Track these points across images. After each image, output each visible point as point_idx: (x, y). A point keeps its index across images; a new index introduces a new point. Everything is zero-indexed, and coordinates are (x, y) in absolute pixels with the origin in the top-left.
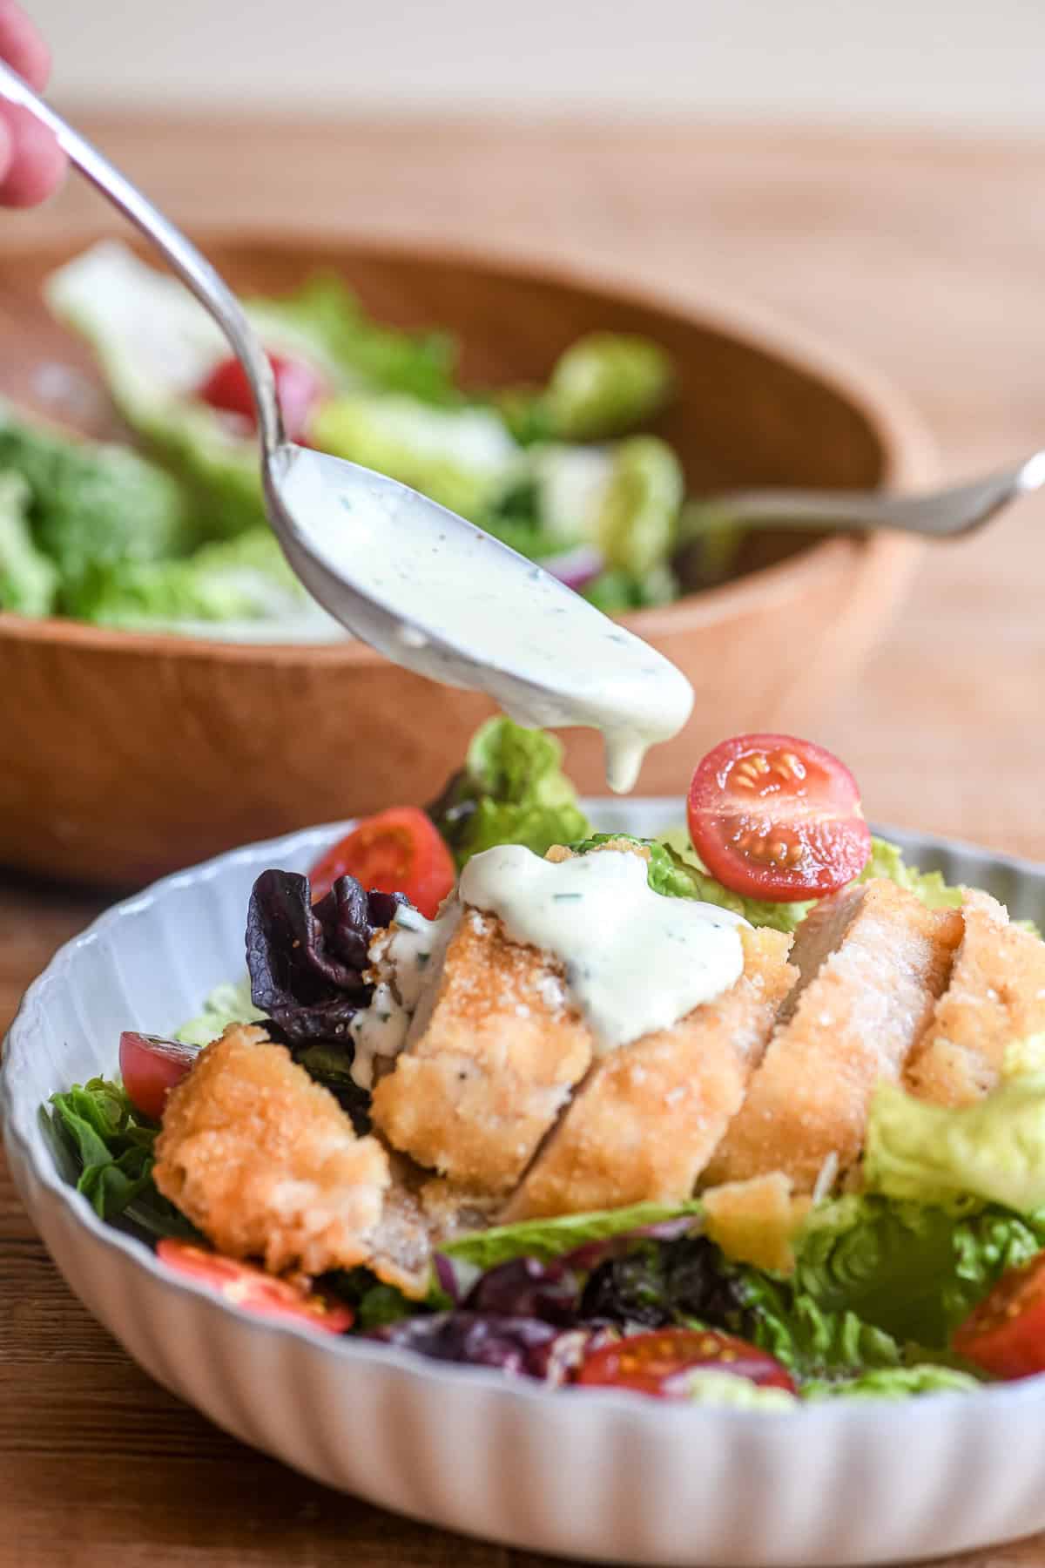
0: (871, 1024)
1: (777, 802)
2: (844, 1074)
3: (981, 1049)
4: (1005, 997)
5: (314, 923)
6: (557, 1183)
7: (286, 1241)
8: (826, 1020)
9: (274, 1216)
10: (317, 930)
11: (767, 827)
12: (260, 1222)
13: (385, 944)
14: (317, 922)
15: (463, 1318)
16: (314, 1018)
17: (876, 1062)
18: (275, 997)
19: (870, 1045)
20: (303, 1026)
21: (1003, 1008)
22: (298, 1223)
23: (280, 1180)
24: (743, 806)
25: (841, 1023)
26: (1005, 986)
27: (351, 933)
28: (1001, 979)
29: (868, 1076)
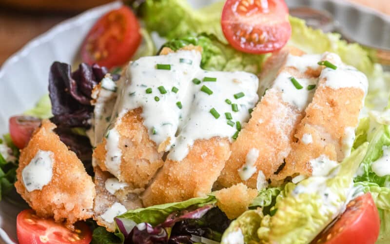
0: (280, 120)
1: (256, 16)
2: (268, 143)
3: (323, 126)
4: (332, 104)
5: (72, 82)
7: (60, 214)
8: (261, 121)
9: (55, 205)
10: (74, 84)
11: (251, 29)
12: (50, 207)
13: (97, 92)
14: (74, 81)
16: (74, 119)
17: (280, 137)
18: (61, 109)
19: (278, 129)
20: (71, 122)
21: (331, 109)
22: (63, 208)
23: (56, 192)
24: (242, 19)
25: (268, 122)
26: (333, 100)
27: (86, 85)
28: (331, 97)
29: (277, 143)
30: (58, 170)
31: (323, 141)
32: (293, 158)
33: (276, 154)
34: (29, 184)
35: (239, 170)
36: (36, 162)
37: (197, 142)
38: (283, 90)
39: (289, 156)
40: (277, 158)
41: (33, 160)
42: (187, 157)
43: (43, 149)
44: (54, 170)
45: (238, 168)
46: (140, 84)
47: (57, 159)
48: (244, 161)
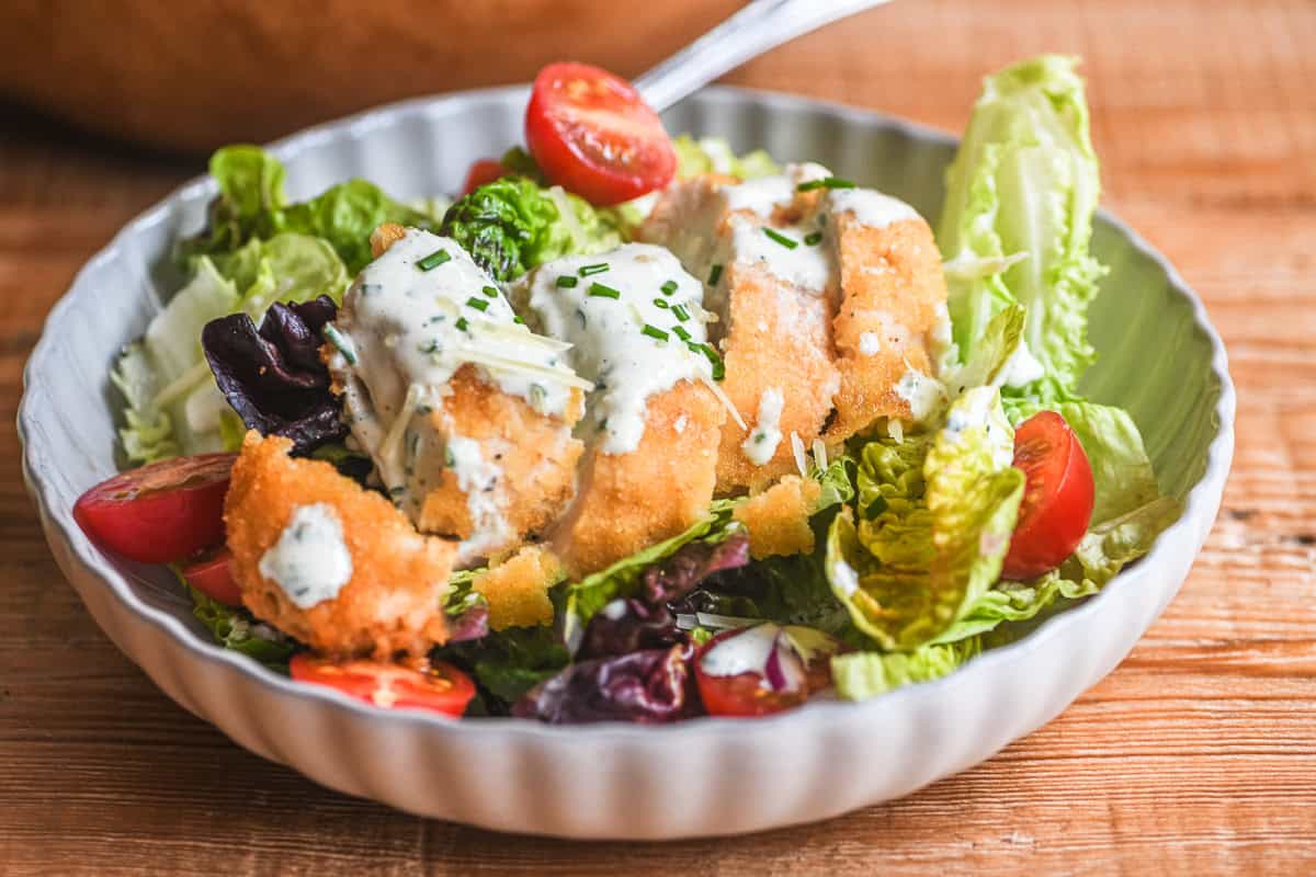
2: (790, 371)
3: (888, 310)
4: (891, 259)
5: (269, 349)
6: (603, 523)
7: (394, 641)
9: (381, 626)
10: (274, 352)
12: (365, 632)
14: (271, 346)
15: (587, 666)
17: (807, 353)
22: (401, 625)
23: (376, 596)
25: (774, 326)
26: (888, 250)
28: (883, 247)
29: (806, 367)
30: (357, 541)
31: (893, 342)
32: (852, 391)
33: (814, 393)
34: (301, 592)
35: (745, 445)
36: (298, 535)
37: (652, 401)
38: (762, 258)
39: (842, 388)
40: (819, 400)
41: (287, 533)
42: (645, 438)
43: (302, 503)
44: (349, 543)
45: (743, 440)
46: (426, 319)
47: (345, 517)
48: (752, 421)
